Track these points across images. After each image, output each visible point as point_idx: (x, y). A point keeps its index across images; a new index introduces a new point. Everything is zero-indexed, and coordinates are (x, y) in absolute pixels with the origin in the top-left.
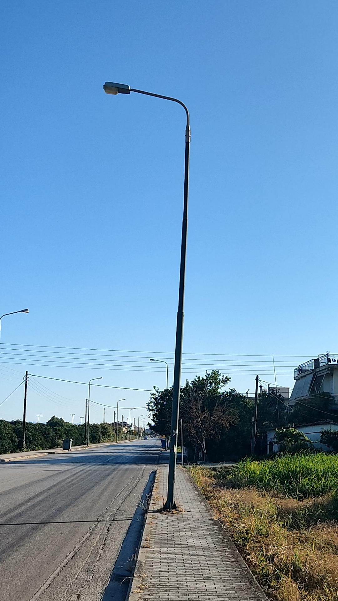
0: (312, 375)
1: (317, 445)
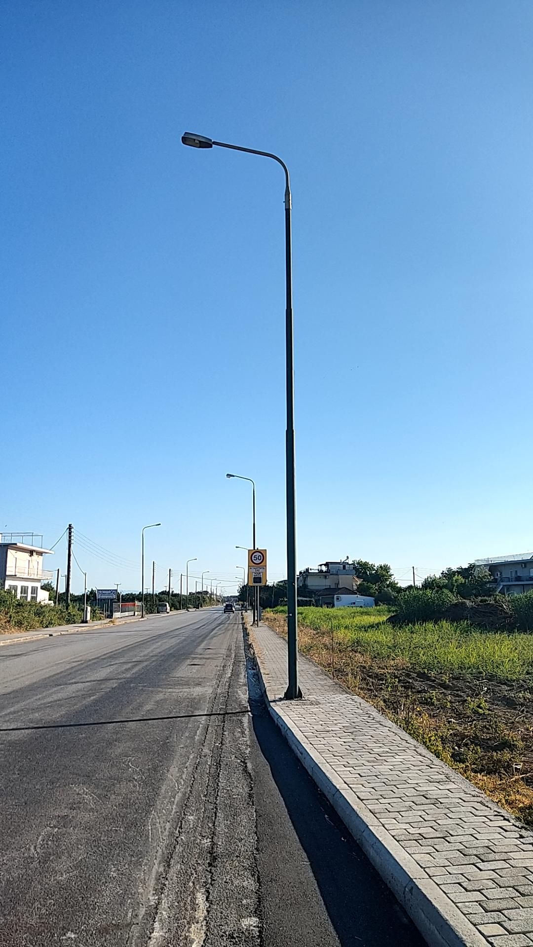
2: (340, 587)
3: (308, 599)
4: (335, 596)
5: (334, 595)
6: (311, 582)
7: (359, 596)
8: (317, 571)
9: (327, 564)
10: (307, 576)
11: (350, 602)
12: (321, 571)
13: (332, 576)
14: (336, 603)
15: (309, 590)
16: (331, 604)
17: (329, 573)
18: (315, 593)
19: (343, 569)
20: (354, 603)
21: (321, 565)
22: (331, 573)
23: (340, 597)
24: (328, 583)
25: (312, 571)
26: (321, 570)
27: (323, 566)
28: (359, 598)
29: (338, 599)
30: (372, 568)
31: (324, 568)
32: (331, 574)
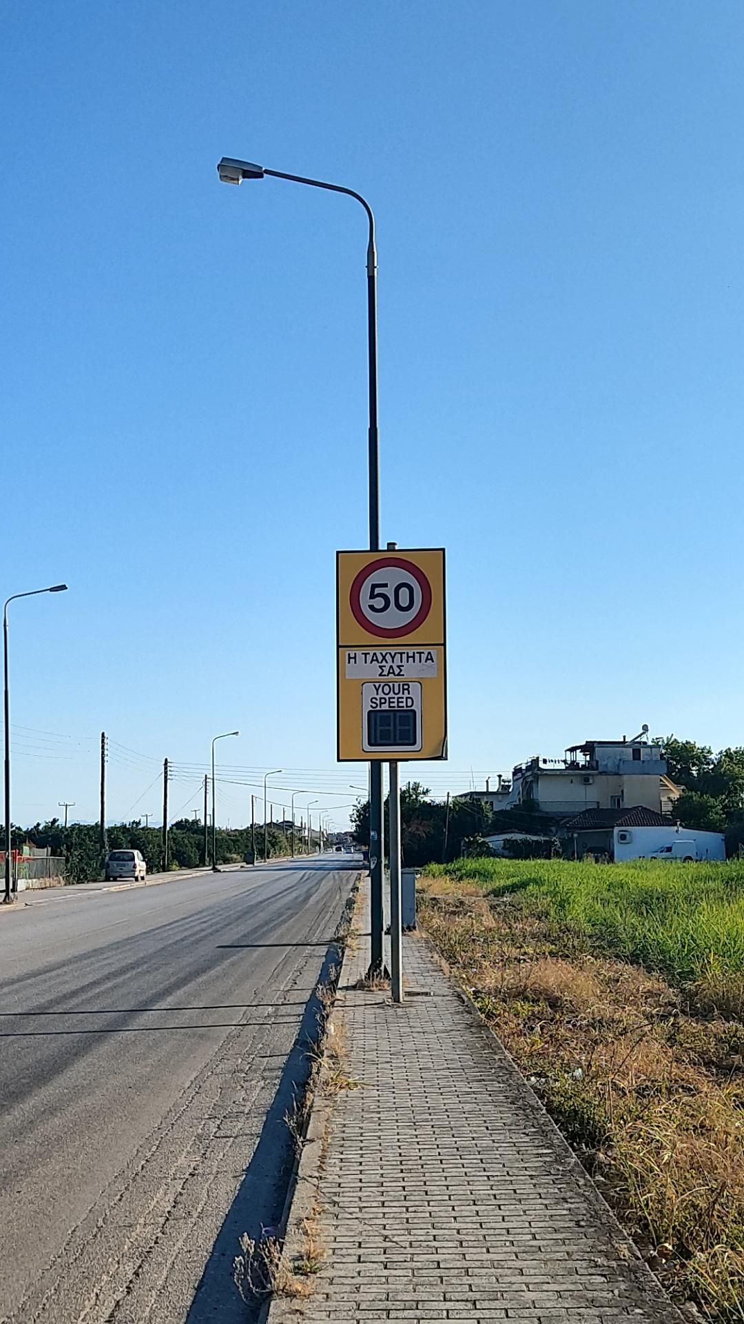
0: (522, 780)
1: (501, 851)
2: (627, 803)
3: (542, 839)
4: (616, 830)
5: (613, 827)
6: (546, 795)
7: (680, 828)
8: (562, 766)
9: (588, 748)
10: (537, 778)
11: (656, 849)
12: (573, 765)
13: (604, 777)
14: (618, 848)
15: (540, 815)
16: (604, 853)
17: (597, 769)
18: (558, 822)
19: (634, 759)
20: (669, 849)
21: (573, 750)
22: (601, 769)
23: (630, 832)
24: (592, 795)
25: (549, 766)
26: (573, 762)
27: (578, 751)
28: (680, 836)
29: (623, 837)
30: (705, 757)
31: (581, 758)
32: (601, 773)
